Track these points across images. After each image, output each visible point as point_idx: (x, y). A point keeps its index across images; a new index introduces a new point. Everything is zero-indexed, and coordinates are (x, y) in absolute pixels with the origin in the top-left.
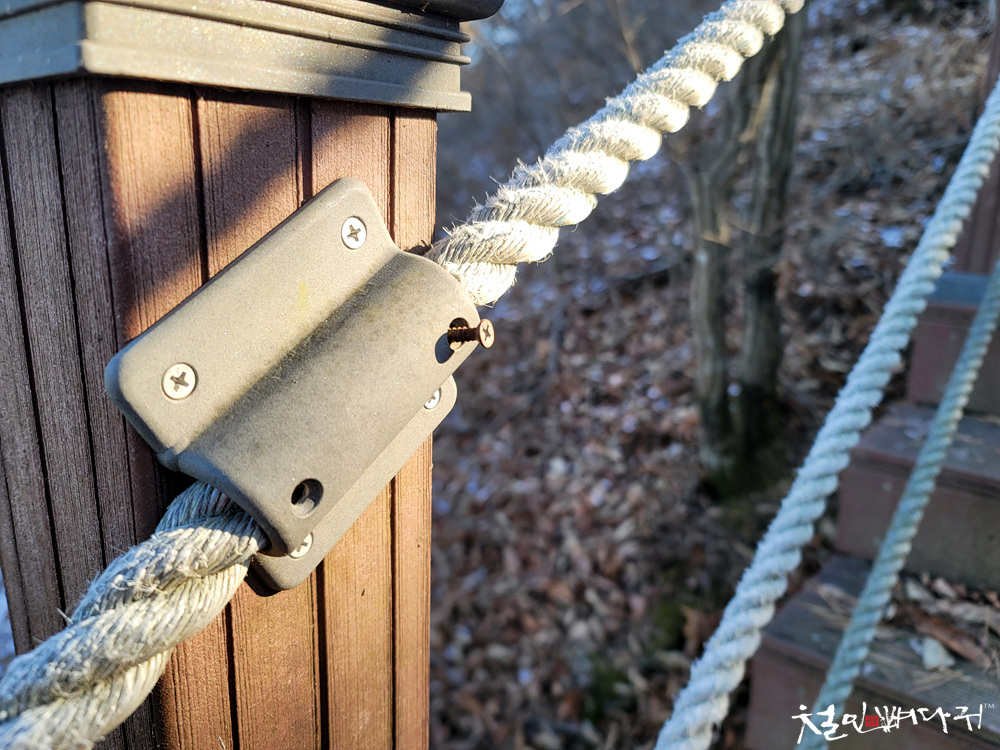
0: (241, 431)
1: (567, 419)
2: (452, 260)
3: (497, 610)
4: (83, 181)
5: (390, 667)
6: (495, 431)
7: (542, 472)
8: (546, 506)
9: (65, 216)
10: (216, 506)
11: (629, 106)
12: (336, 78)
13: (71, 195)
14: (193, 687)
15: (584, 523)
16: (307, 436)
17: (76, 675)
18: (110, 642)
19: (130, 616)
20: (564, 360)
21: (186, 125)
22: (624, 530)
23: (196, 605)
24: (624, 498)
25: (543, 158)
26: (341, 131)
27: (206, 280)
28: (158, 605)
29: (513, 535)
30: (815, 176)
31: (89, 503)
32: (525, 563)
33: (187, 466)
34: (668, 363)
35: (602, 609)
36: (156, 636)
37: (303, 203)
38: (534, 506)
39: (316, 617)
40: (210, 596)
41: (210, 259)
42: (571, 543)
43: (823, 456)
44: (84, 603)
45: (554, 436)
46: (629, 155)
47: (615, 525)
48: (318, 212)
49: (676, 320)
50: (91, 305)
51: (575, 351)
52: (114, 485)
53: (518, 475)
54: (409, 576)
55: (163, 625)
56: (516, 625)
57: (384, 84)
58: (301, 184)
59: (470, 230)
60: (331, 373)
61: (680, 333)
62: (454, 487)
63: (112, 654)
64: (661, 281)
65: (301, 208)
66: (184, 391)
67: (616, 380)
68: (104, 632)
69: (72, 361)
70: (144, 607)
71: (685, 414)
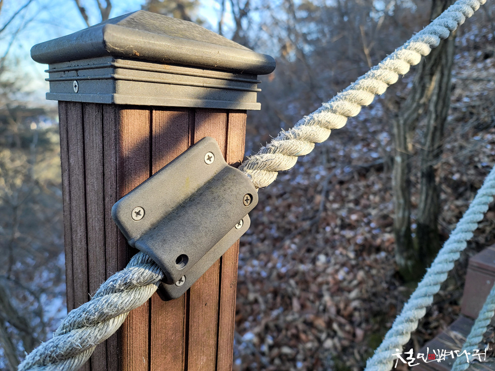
0: (159, 234)
1: (328, 235)
2: (249, 169)
3: (287, 329)
4: (110, 139)
5: (216, 338)
6: (292, 239)
7: (314, 261)
8: (315, 278)
9: (103, 150)
10: (148, 259)
11: (331, 107)
12: (206, 100)
13: (106, 144)
14: (134, 334)
15: (334, 289)
16: (183, 238)
17: (92, 317)
18: (105, 306)
19: (114, 298)
20: (328, 205)
21: (148, 120)
22: (353, 294)
23: (137, 296)
24: (355, 277)
25: (292, 129)
26: (207, 119)
27: (151, 175)
28: (124, 295)
29: (297, 292)
30: (462, 119)
31: (102, 257)
32: (303, 306)
33: (138, 245)
34: (381, 210)
35: (340, 334)
36: (122, 306)
37: (190, 147)
38: (309, 278)
39: (185, 312)
40: (143, 294)
41: (153, 168)
42: (327, 298)
43: (440, 263)
44: (98, 292)
45: (321, 243)
46: (330, 127)
47: (349, 291)
48: (195, 151)
49: (386, 189)
50: (109, 183)
51: (334, 201)
52: (111, 251)
53: (302, 261)
54: (226, 299)
55: (125, 302)
56: (296, 337)
57: (224, 102)
58: (190, 139)
59: (258, 157)
60: (195, 213)
61: (387, 196)
62: (270, 265)
63: (106, 311)
64: (379, 169)
65: (189, 148)
66: (140, 217)
67: (354, 217)
68: (104, 302)
69: (101, 203)
70: (119, 295)
71: (388, 236)
